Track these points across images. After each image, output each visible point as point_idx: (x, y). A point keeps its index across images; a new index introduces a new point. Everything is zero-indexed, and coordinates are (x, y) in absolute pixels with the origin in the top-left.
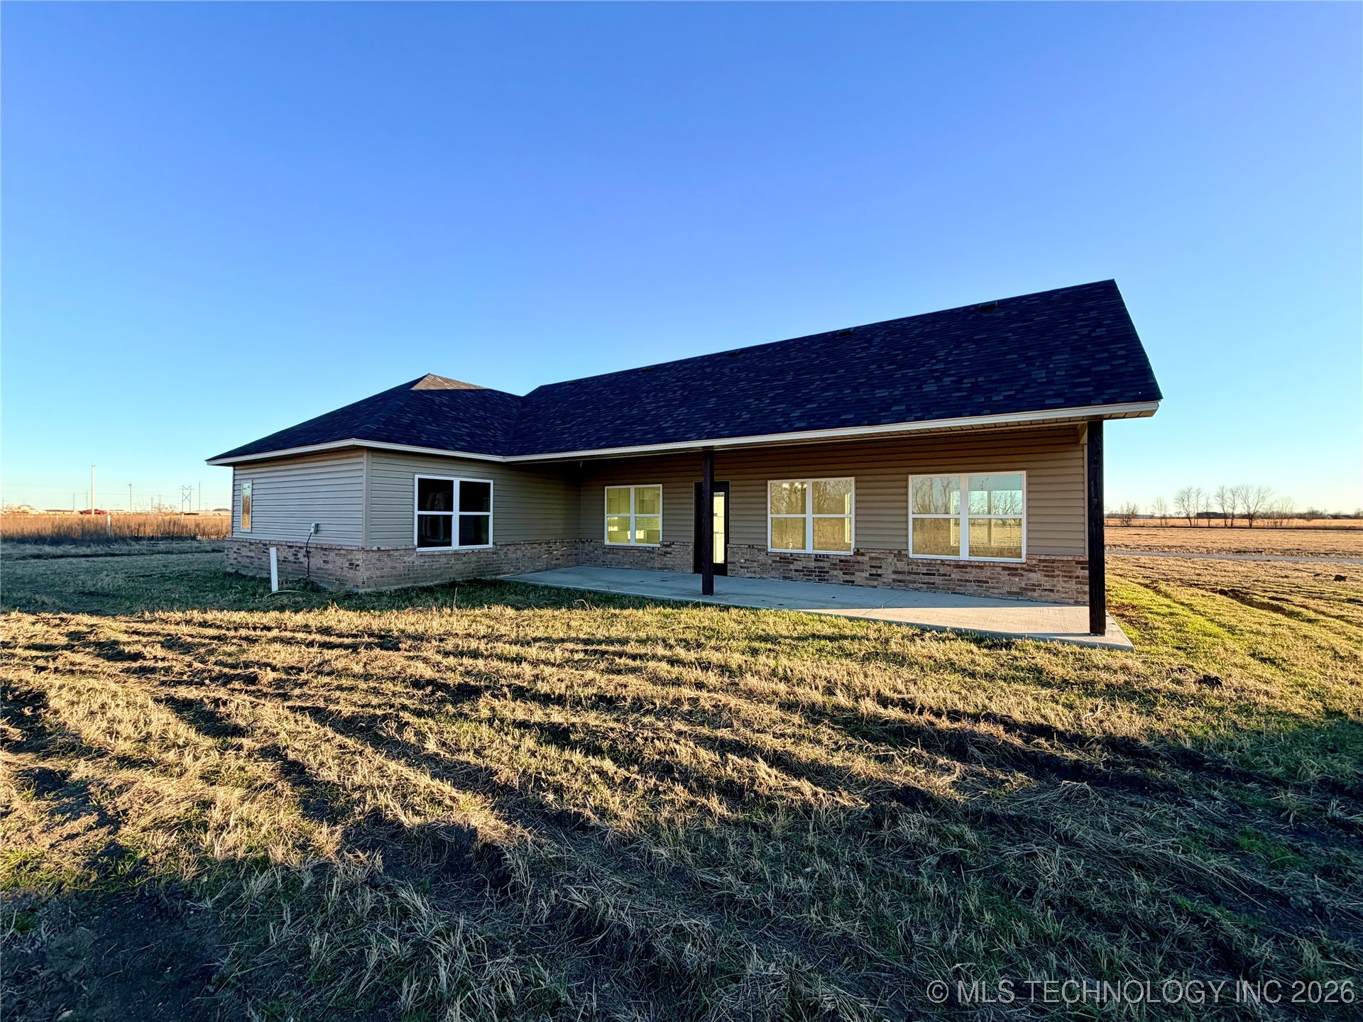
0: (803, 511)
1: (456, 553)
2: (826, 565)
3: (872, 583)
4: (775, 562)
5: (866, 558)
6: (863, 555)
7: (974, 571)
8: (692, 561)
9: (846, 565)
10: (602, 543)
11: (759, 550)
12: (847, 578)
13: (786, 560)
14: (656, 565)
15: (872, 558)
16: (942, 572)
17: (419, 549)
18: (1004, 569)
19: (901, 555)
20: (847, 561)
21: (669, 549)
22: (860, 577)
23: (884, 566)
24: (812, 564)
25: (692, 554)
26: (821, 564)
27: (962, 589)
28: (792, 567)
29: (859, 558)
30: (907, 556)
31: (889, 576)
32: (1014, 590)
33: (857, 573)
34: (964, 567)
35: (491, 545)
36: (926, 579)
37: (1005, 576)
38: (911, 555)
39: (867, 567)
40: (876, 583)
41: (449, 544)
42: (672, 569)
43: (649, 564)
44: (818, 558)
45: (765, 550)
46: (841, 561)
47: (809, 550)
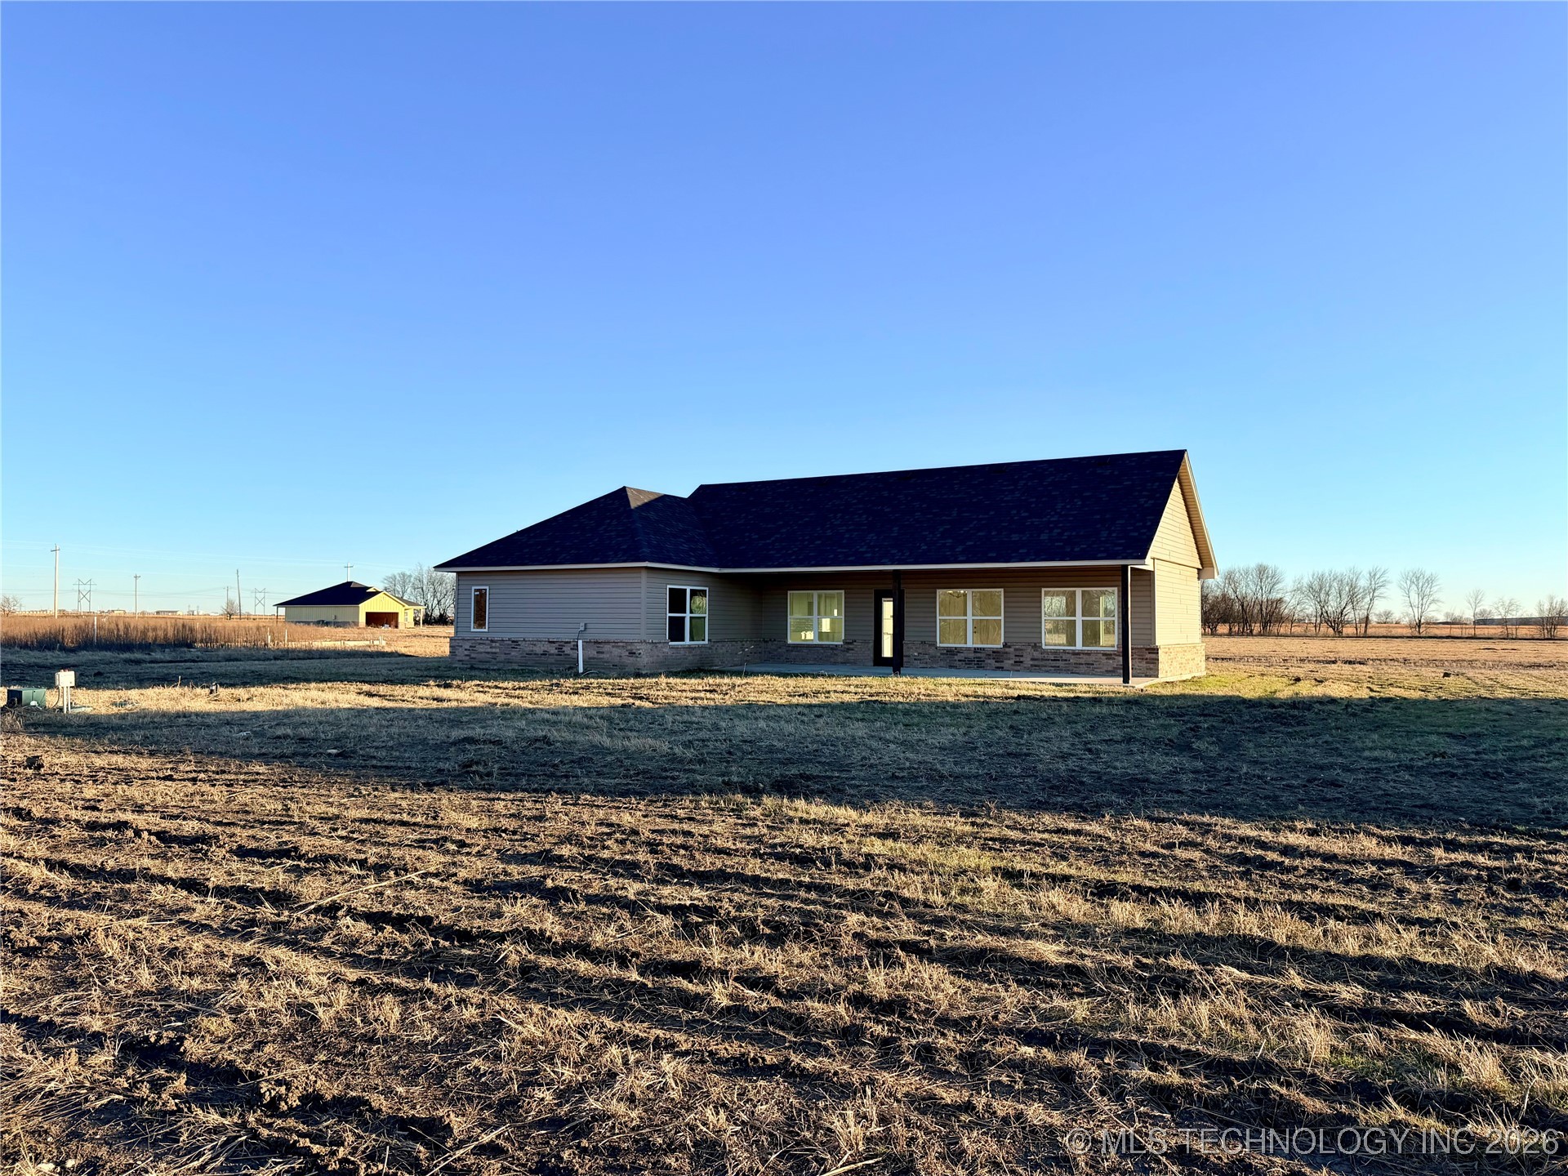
0: (965, 615)
1: (690, 647)
2: (983, 655)
3: (1016, 668)
4: (942, 654)
5: (1012, 650)
6: (1010, 647)
7: (1085, 657)
8: (872, 655)
9: (997, 655)
10: (786, 642)
11: (930, 645)
12: (998, 665)
13: (951, 652)
14: (839, 660)
15: (1016, 650)
16: (1064, 658)
17: (671, 643)
18: (1104, 654)
19: (1036, 646)
20: (998, 652)
21: (851, 646)
22: (1008, 663)
23: (1025, 654)
24: (972, 655)
25: (872, 650)
26: (978, 655)
27: (1077, 670)
28: (956, 657)
29: (1007, 650)
30: (1041, 647)
31: (1028, 662)
32: (1110, 669)
33: (1006, 661)
34: (1078, 654)
35: (706, 642)
36: (1054, 664)
37: (1104, 660)
38: (1044, 647)
39: (1012, 656)
40: (1019, 668)
41: (683, 640)
42: (854, 663)
43: (832, 660)
44: (976, 650)
45: (934, 644)
46: (994, 652)
47: (970, 644)
